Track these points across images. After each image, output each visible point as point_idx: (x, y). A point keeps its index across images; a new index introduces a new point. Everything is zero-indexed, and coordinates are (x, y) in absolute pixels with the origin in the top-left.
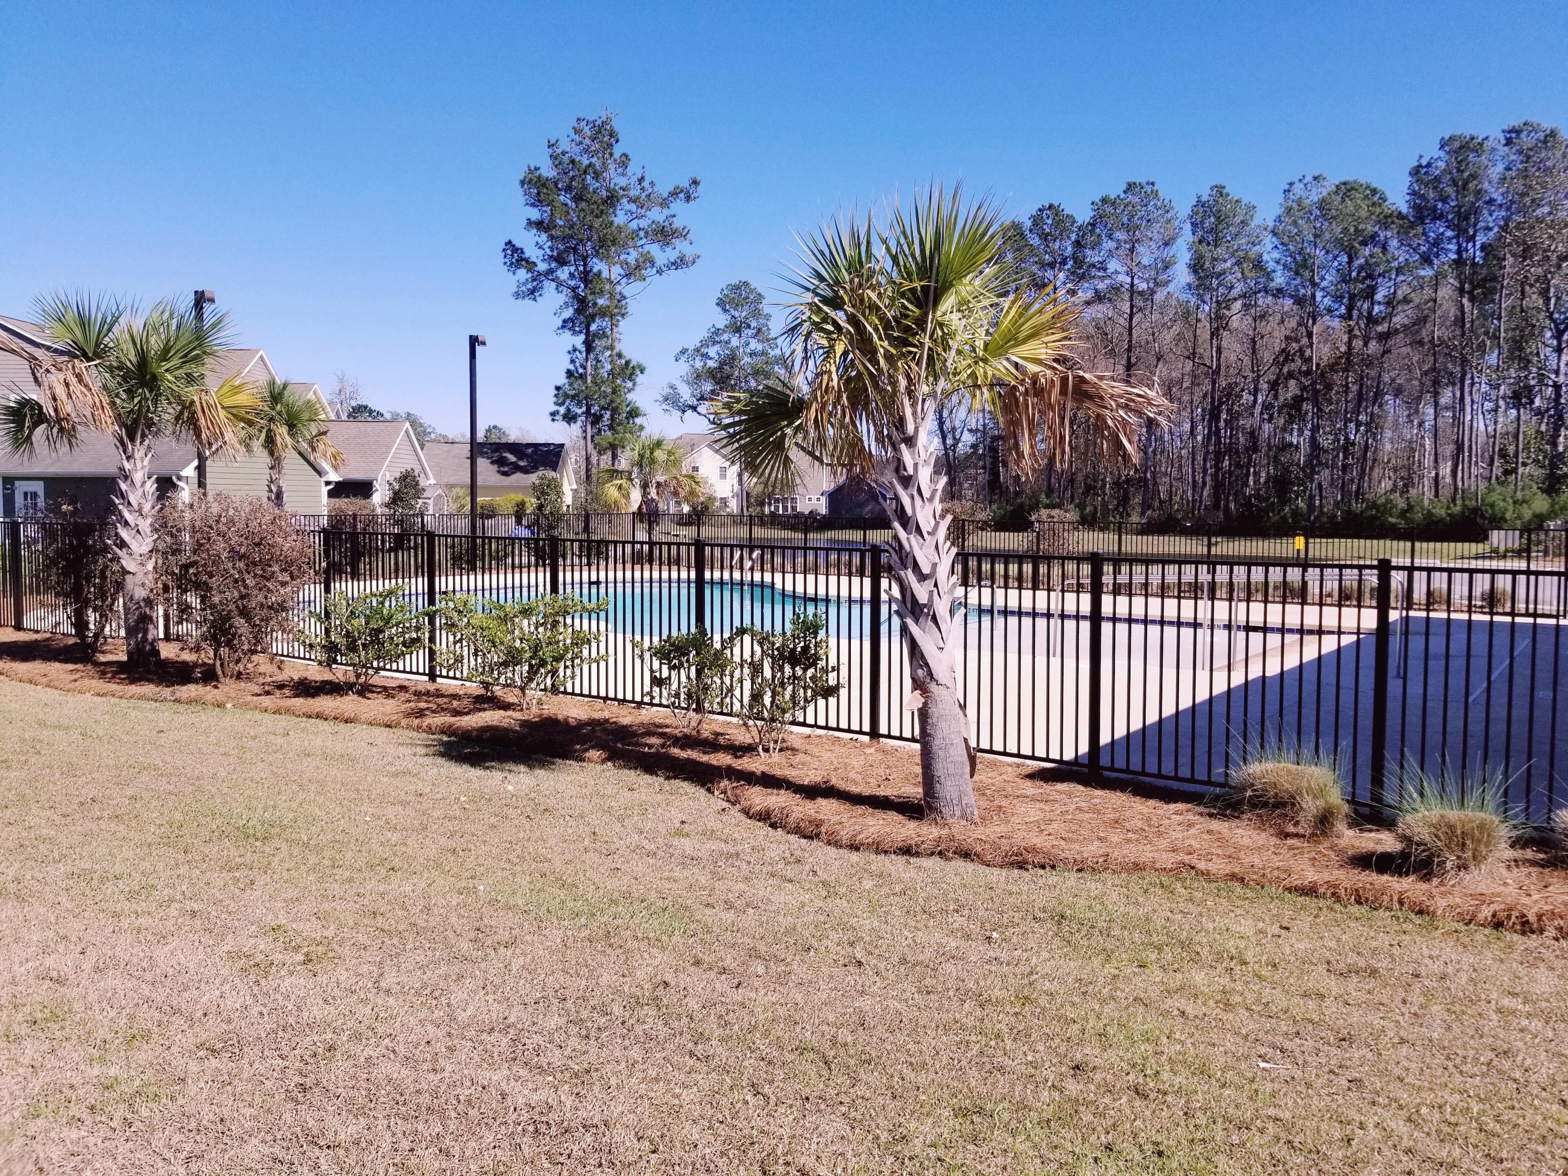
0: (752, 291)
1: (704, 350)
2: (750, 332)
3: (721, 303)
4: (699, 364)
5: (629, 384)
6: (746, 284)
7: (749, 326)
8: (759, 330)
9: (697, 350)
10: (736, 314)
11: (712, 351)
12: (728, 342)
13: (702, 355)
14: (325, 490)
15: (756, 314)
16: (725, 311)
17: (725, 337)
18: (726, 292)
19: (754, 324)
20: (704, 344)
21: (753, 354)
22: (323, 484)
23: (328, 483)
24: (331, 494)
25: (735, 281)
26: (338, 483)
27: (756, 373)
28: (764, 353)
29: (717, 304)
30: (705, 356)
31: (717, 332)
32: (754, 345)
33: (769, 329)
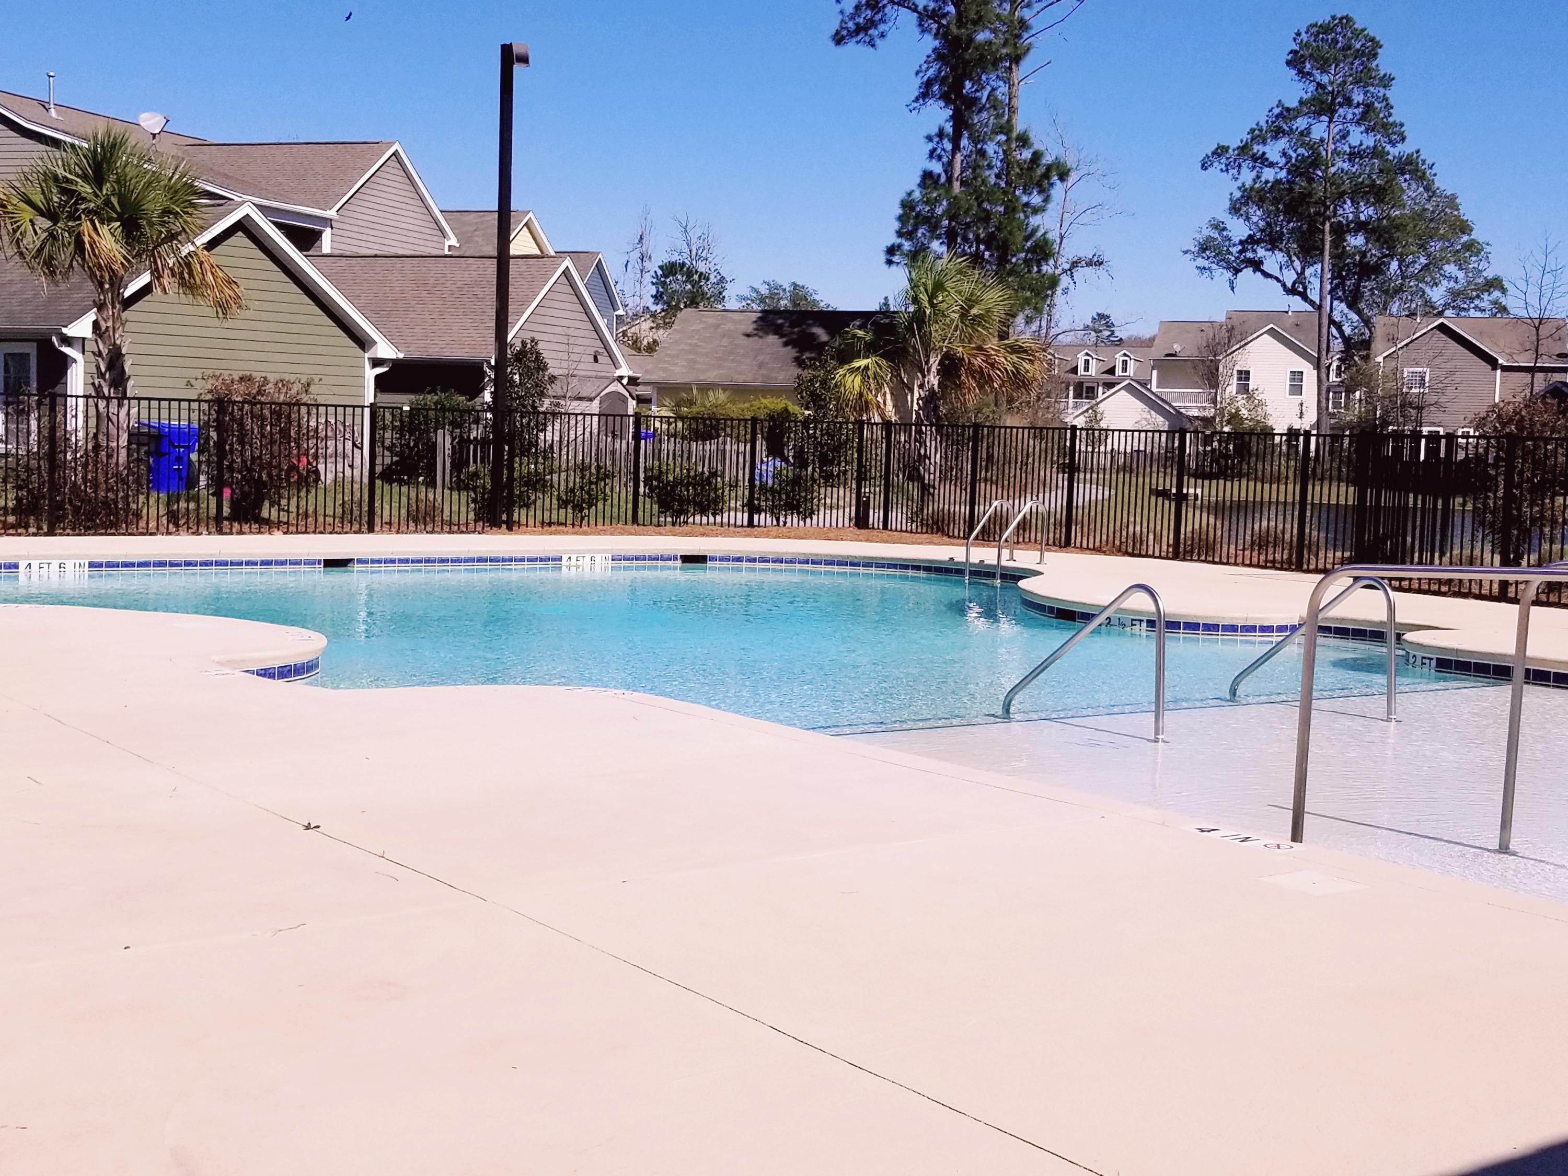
0: (1357, 34)
1: (1258, 148)
2: (1349, 113)
3: (1296, 61)
4: (1247, 176)
5: (1036, 199)
6: (1346, 21)
7: (1348, 102)
8: (1368, 107)
9: (1244, 149)
10: (1325, 79)
11: (1274, 150)
12: (1307, 132)
13: (1255, 158)
14: (371, 374)
15: (1365, 78)
16: (1302, 73)
17: (1301, 123)
18: (1304, 37)
19: (1358, 97)
20: (1258, 136)
21: (1354, 155)
22: (367, 365)
23: (376, 362)
24: (381, 383)
25: (1323, 17)
26: (396, 364)
27: (1360, 192)
28: (1377, 152)
29: (1288, 63)
30: (1262, 160)
31: (1287, 114)
32: (1358, 137)
33: (1389, 107)
